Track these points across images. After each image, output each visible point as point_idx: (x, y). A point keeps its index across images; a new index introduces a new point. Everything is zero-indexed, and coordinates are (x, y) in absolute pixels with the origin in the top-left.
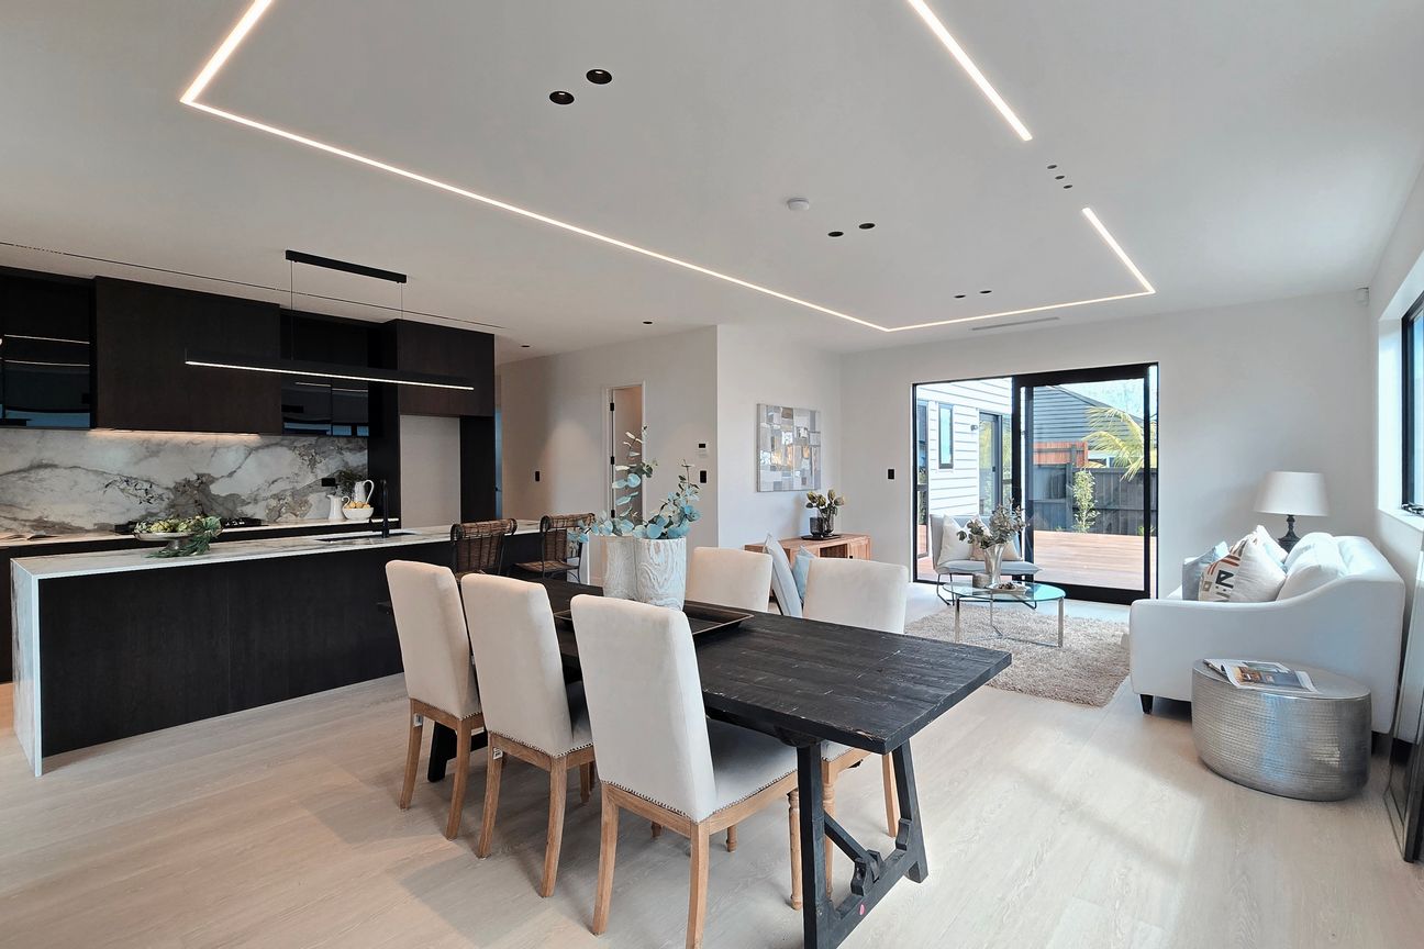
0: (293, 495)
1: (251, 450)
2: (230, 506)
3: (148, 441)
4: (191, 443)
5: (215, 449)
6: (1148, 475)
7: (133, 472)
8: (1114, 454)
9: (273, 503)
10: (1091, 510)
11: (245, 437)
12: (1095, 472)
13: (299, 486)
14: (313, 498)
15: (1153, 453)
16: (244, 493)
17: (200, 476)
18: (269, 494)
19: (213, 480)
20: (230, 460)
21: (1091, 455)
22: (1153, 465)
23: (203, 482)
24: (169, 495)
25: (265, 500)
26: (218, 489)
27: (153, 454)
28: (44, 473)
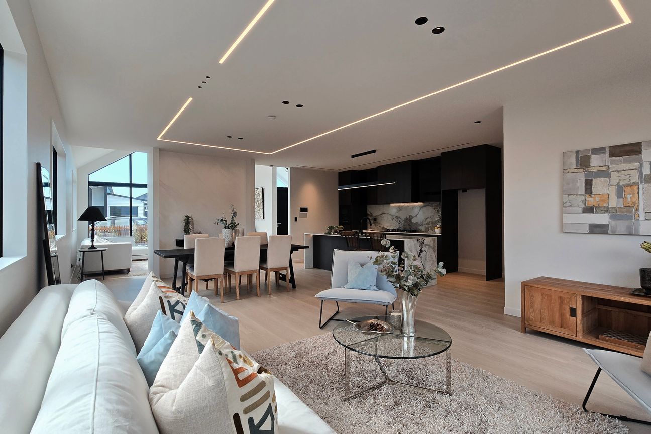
0: (432, 223)
1: (421, 208)
2: (416, 226)
4: (408, 206)
5: (413, 208)
7: (397, 215)
9: (427, 226)
11: (419, 204)
13: (434, 220)
16: (420, 222)
17: (410, 216)
18: (425, 223)
19: (413, 218)
20: (416, 211)
23: (410, 218)
24: (403, 222)
25: (425, 224)
26: (414, 220)
27: (401, 210)
28: (384, 215)
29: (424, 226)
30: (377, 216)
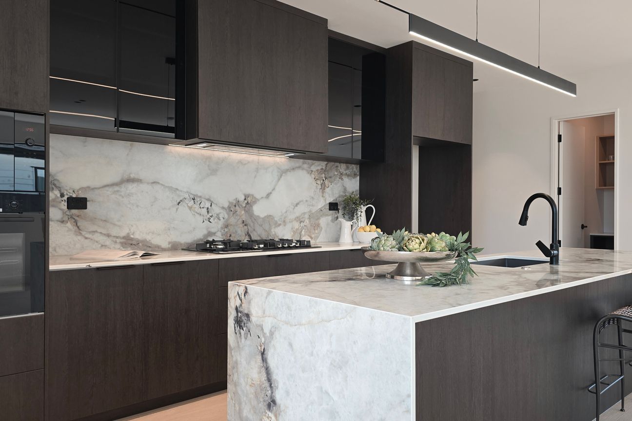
0: (309, 218)
1: (282, 173)
2: (266, 227)
3: (209, 158)
4: (240, 162)
7: (198, 190)
9: (296, 225)
11: (278, 159)
17: (246, 197)
18: (293, 217)
19: (256, 201)
23: (249, 202)
24: (224, 214)
25: (291, 222)
26: (259, 210)
27: (214, 172)
28: (132, 188)
29: (289, 226)
30: (88, 188)
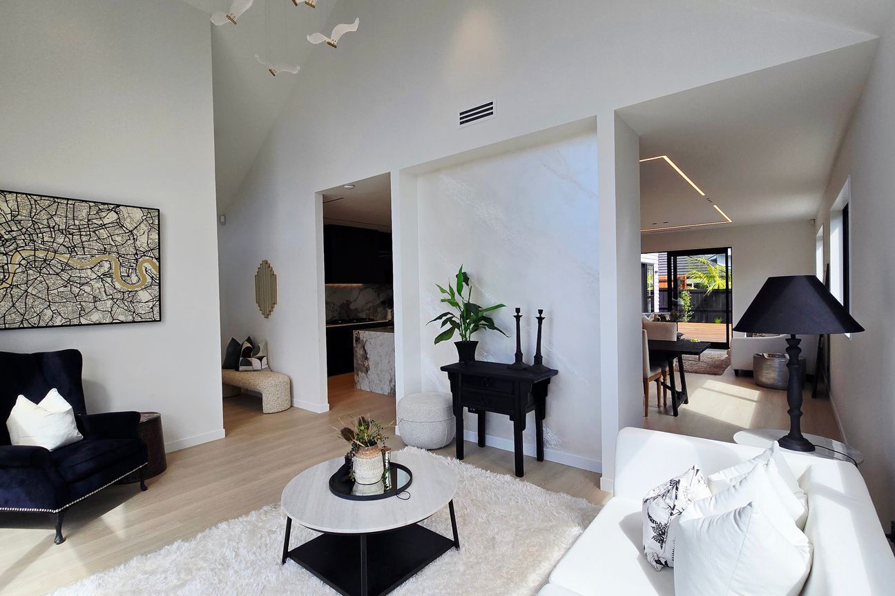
0: (373, 309)
1: (361, 290)
3: (332, 287)
4: (345, 287)
5: (351, 290)
6: (728, 292)
8: (698, 281)
9: (368, 312)
10: (689, 311)
11: (359, 285)
12: (691, 292)
13: (375, 305)
14: (379, 310)
15: (730, 283)
18: (366, 308)
19: (351, 303)
21: (688, 281)
22: (730, 287)
23: (348, 303)
24: (338, 309)
26: (352, 306)
29: (365, 313)
